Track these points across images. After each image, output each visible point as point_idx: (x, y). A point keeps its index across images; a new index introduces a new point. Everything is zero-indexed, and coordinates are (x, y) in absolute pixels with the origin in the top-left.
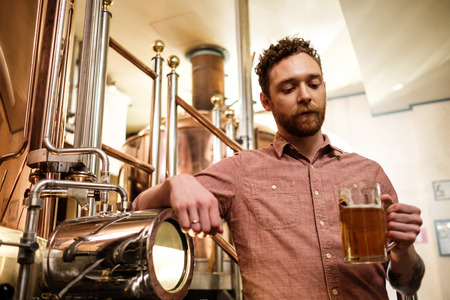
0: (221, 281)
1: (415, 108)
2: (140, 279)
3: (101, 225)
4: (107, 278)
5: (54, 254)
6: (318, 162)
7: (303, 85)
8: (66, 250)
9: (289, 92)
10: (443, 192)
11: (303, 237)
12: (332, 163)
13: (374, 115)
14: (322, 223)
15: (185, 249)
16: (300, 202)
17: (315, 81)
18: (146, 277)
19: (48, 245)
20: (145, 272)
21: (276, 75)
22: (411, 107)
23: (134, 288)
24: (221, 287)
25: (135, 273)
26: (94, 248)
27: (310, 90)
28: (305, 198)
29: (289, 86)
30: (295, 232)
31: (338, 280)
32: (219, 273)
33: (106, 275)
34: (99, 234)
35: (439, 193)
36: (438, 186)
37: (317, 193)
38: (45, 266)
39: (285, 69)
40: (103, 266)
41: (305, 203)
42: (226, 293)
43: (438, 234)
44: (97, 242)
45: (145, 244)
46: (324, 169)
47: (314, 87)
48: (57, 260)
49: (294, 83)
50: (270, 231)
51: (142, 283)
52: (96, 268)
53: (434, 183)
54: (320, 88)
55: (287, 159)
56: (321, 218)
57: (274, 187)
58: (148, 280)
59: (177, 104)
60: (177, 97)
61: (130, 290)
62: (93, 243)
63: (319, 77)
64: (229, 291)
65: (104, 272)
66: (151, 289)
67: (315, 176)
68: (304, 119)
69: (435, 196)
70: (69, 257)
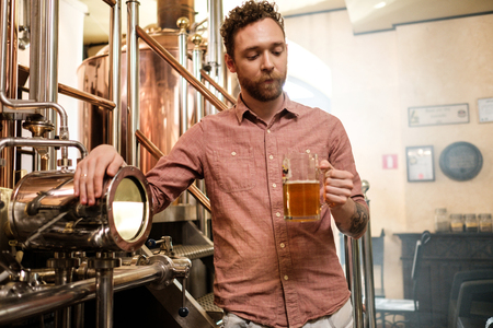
0: (187, 212)
1: (398, 28)
2: (101, 232)
3: (63, 180)
4: (71, 230)
5: (19, 207)
6: (275, 125)
7: (267, 53)
8: (30, 204)
9: (253, 58)
10: (417, 118)
11: (257, 198)
12: (289, 126)
13: (356, 34)
14: (274, 185)
15: (144, 201)
16: (256, 167)
17: (278, 49)
18: (107, 230)
19: (12, 199)
20: (105, 226)
21: (242, 41)
22: (394, 27)
23: (96, 239)
24: (187, 218)
25: (97, 226)
26: (57, 202)
27: (273, 57)
28: (261, 162)
29: (253, 54)
30: (251, 194)
31: (285, 235)
32: (185, 204)
33: (69, 227)
34: (62, 188)
35: (413, 120)
36: (414, 112)
37: (271, 157)
38: (10, 218)
39: (251, 36)
40: (67, 219)
41: (261, 168)
42: (192, 224)
43: (408, 160)
44: (60, 197)
45: (105, 200)
46: (281, 133)
47: (277, 54)
48: (21, 213)
49: (258, 51)
50: (230, 194)
51: (103, 235)
52: (59, 221)
53: (409, 109)
54: (283, 54)
55: (246, 124)
56: (273, 181)
57: (234, 154)
58: (109, 233)
59: (138, 36)
60: (137, 28)
61: (93, 240)
62: (55, 197)
63: (281, 44)
64: (194, 221)
65: (68, 224)
66: (112, 240)
67: (271, 141)
68: (267, 86)
69: (410, 122)
70: (33, 210)
